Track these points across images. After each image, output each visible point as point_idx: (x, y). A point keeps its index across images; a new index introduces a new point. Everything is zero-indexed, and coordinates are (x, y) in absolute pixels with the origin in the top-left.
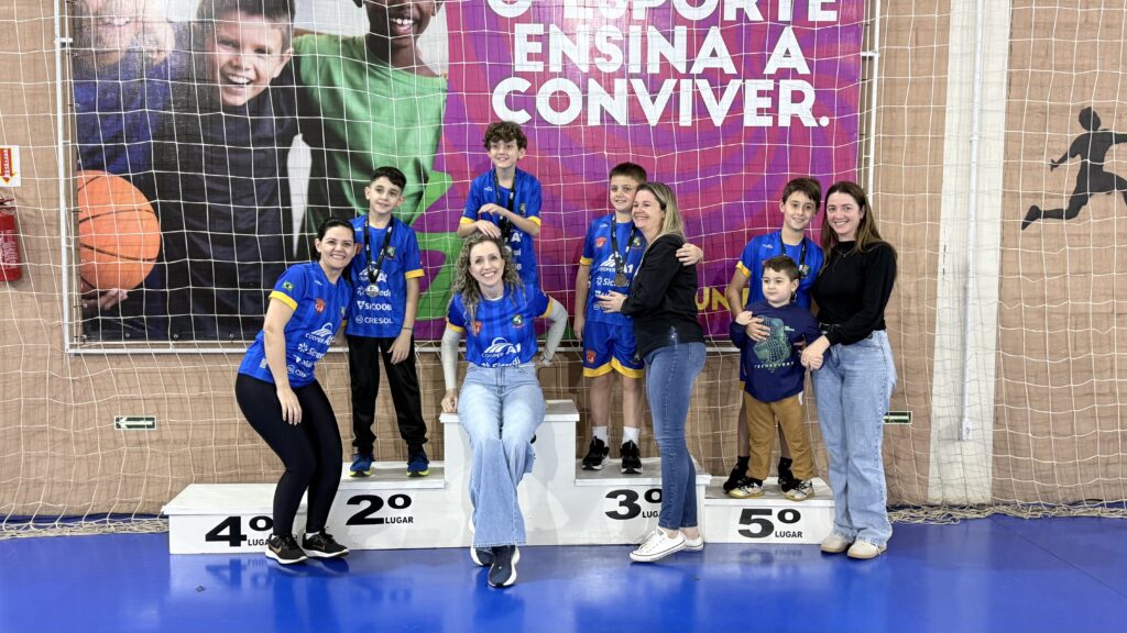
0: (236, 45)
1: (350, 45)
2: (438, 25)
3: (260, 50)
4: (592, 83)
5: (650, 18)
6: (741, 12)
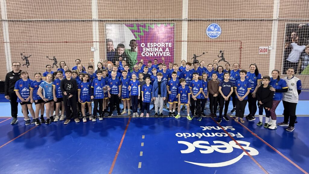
0: (120, 50)
1: (129, 50)
2: (137, 48)
3: (122, 51)
4: (150, 53)
5: (155, 47)
6: (163, 46)
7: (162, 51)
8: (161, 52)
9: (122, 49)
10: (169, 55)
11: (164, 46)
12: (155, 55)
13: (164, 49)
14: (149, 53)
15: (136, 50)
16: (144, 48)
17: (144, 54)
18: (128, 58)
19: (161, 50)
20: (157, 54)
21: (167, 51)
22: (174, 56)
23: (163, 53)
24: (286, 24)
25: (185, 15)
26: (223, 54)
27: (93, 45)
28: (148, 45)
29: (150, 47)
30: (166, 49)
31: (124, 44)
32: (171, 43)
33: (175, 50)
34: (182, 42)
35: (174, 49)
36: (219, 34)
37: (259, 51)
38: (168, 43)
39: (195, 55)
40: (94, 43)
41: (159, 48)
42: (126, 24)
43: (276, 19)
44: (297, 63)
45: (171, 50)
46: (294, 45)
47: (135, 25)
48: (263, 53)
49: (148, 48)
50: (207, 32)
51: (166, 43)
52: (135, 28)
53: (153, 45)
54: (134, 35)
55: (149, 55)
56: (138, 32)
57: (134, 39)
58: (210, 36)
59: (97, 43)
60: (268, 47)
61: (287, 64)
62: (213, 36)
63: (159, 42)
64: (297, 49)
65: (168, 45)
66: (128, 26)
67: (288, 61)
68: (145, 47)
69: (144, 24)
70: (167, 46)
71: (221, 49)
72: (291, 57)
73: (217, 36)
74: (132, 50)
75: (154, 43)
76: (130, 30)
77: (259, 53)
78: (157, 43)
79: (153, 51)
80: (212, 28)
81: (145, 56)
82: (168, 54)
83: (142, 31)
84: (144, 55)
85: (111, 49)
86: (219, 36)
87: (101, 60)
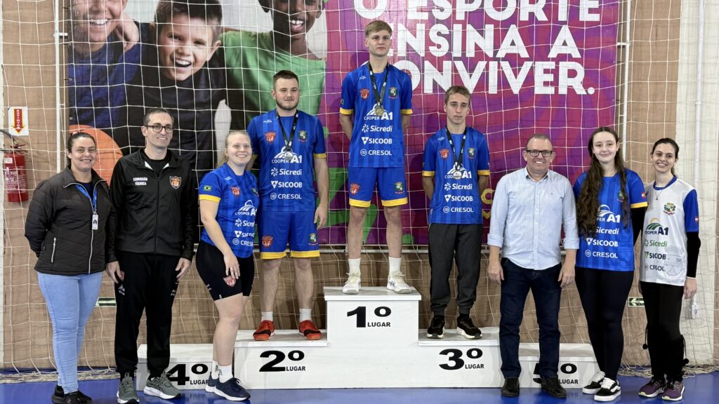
0: (181, 39)
1: (260, 39)
3: (198, 42)
5: (469, 18)
8: (515, 61)
12: (470, 84)
13: (539, 38)
14: (422, 70)
19: (514, 42)
20: (483, 81)
21: (562, 57)
23: (527, 66)
29: (425, 16)
33: (625, 42)
35: (616, 35)
41: (501, 29)
49: (411, 26)
70: (563, 15)
74: (283, 40)
82: (573, 82)
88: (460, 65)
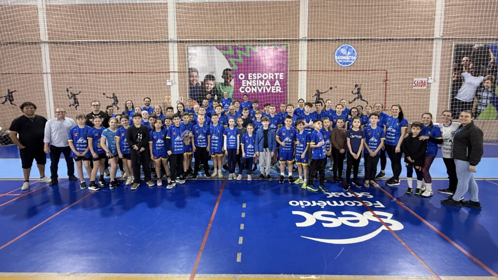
0: (208, 84)
1: (222, 83)
2: (233, 80)
3: (211, 85)
5: (260, 79)
6: (271, 78)
7: (270, 85)
8: (268, 87)
9: (211, 82)
10: (280, 92)
11: (273, 78)
12: (260, 91)
13: (272, 82)
14: (251, 88)
15: (232, 83)
16: (243, 81)
17: (243, 90)
18: (220, 95)
19: (268, 83)
20: (263, 90)
21: (278, 86)
22: (287, 93)
23: (270, 87)
24: (454, 45)
25: (303, 33)
26: (359, 89)
27: (169, 76)
28: (249, 76)
29: (251, 79)
30: (276, 83)
31: (214, 75)
32: (283, 74)
33: (288, 83)
34: (300, 72)
35: (286, 81)
36: (353, 60)
37: (414, 85)
38: (278, 74)
39: (318, 91)
40: (171, 73)
41: (266, 80)
42: (217, 47)
43: (438, 37)
44: (469, 103)
45: (283, 83)
46: (467, 75)
47: (230, 48)
48: (420, 88)
49: (249, 81)
50: (336, 57)
51: (275, 74)
52: (231, 52)
53: (257, 76)
54: (229, 62)
55: (251, 92)
56: (235, 58)
57: (229, 67)
58: (341, 63)
59: (175, 73)
60: (427, 79)
61: (456, 104)
62: (344, 63)
63: (265, 72)
64: (471, 82)
65: (279, 76)
66: (220, 49)
67: (456, 100)
68: (244, 79)
69: (244, 46)
70: (277, 78)
71: (356, 82)
72: (461, 93)
73: (350, 63)
74: (226, 84)
75: (258, 74)
76: (224, 55)
77: (414, 88)
78: (262, 74)
79: (256, 86)
80: (343, 51)
81: (245, 92)
82: (279, 90)
83: (240, 56)
84: (243, 92)
85: (195, 83)
86: (353, 62)
87: (181, 98)
88: (258, 87)
